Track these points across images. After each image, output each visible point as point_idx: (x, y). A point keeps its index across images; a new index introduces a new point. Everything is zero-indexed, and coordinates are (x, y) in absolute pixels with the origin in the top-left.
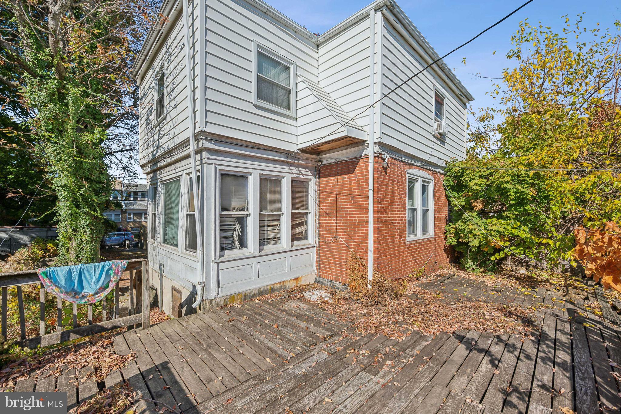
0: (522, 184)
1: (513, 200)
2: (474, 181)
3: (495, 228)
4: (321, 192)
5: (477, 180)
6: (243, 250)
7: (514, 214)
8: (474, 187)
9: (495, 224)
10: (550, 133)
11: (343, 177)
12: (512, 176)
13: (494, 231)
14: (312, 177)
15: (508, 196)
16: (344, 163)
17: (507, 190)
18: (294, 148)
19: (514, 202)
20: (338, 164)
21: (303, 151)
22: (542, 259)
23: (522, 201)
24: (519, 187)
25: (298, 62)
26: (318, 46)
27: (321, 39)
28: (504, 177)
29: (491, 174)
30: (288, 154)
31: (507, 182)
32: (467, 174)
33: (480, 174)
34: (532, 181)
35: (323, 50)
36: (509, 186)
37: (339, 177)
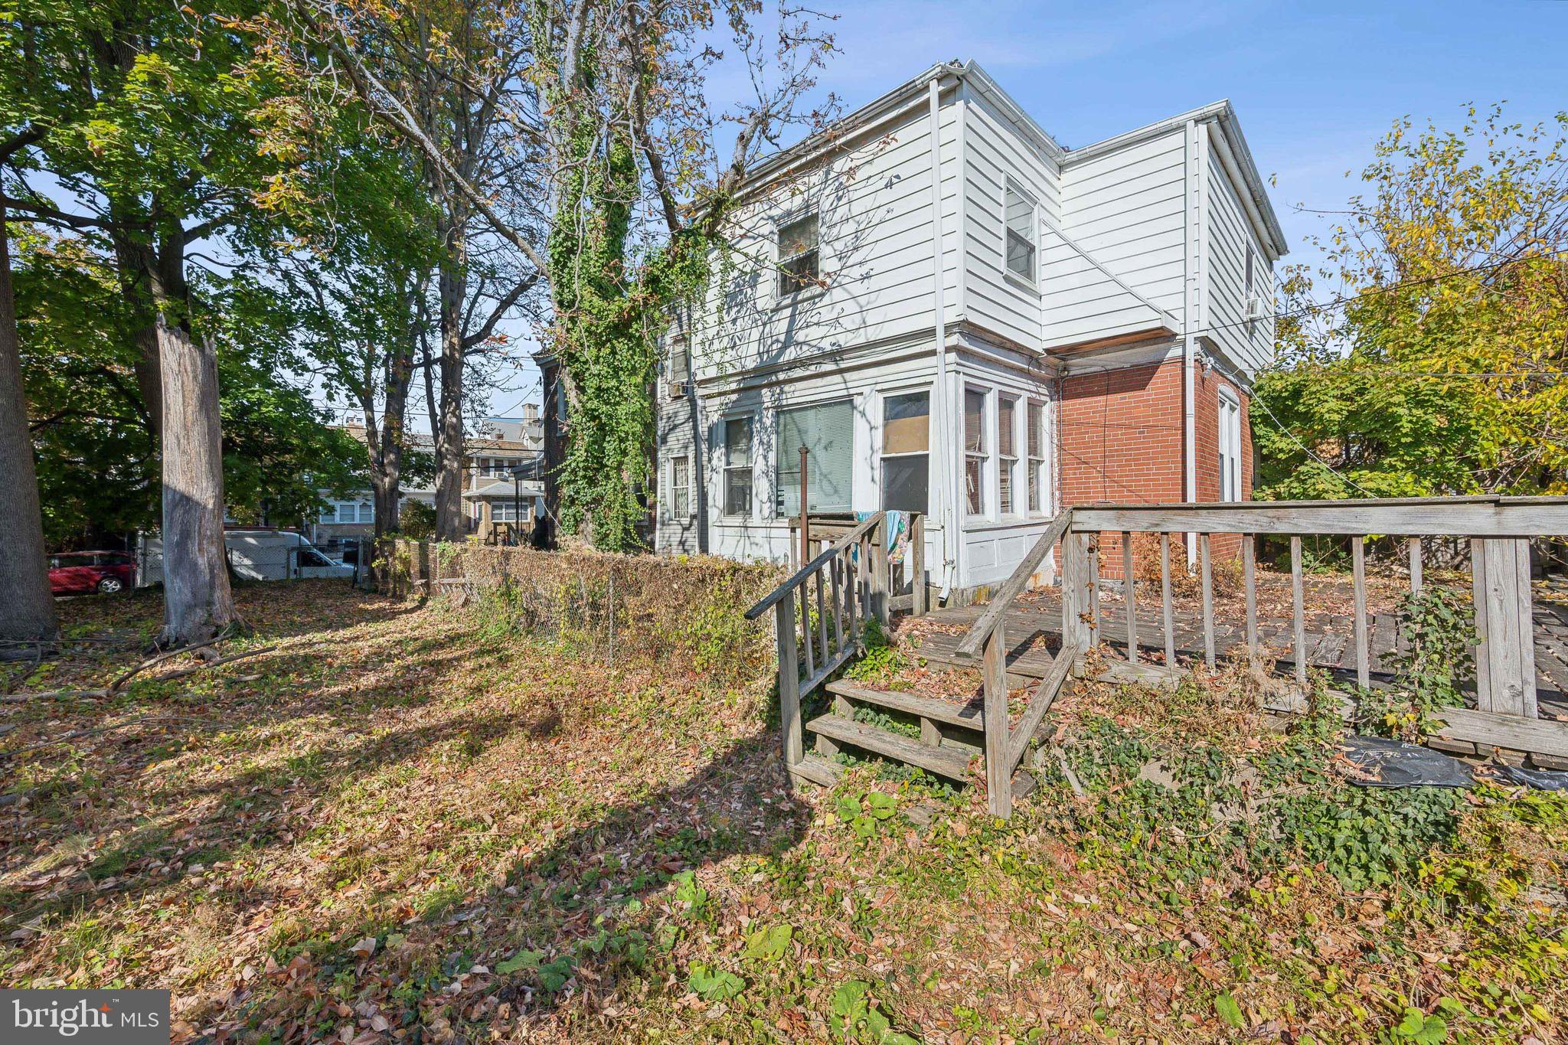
0: (1422, 407)
1: (1406, 435)
2: (1327, 405)
3: (1371, 485)
4: (1062, 423)
5: (1333, 404)
6: (976, 518)
7: (1403, 461)
8: (1327, 416)
9: (1370, 480)
10: (1462, 320)
11: (1119, 396)
12: (1406, 395)
13: (1370, 490)
14: (1048, 399)
15: (1398, 429)
16: (1122, 373)
17: (1396, 418)
18: (1039, 347)
19: (1409, 440)
20: (1108, 374)
21: (1049, 351)
22: (1437, 550)
23: (1419, 436)
24: (1419, 412)
25: (1043, 200)
26: (1061, 168)
27: (1072, 157)
28: (1391, 396)
29: (1361, 392)
30: (1031, 356)
31: (1399, 405)
32: (1311, 393)
33: (1338, 393)
34: (1440, 402)
35: (1068, 176)
36: (1401, 411)
37: (1110, 397)
